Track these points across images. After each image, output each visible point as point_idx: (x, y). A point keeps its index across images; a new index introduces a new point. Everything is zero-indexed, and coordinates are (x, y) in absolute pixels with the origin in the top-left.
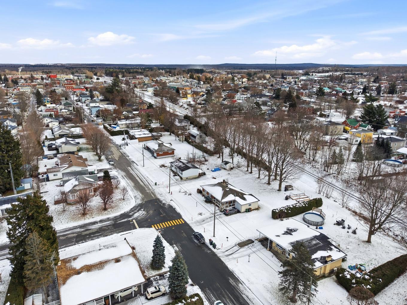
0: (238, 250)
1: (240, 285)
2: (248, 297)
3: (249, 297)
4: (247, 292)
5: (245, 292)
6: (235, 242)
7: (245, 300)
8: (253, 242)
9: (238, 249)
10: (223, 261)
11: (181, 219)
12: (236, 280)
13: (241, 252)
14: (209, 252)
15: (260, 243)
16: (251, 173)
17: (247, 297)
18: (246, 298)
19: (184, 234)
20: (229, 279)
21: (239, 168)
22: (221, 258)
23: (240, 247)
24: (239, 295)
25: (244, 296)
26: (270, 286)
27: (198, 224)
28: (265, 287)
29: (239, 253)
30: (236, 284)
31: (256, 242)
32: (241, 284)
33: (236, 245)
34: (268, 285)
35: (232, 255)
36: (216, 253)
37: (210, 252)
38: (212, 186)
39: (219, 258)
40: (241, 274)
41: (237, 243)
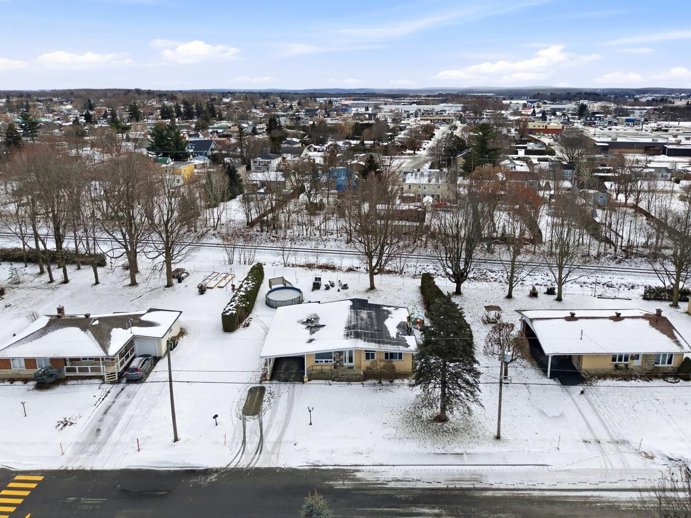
0: (261, 425)
1: (359, 475)
2: (399, 480)
3: (399, 477)
4: (384, 474)
5: (383, 477)
6: (234, 414)
7: (402, 489)
8: (263, 390)
9: (257, 422)
10: (267, 466)
11: (18, 478)
12: (341, 473)
13: (271, 420)
14: (213, 478)
15: (275, 382)
16: (66, 281)
17: (396, 481)
18: (399, 485)
19: (90, 501)
20: (331, 487)
21: (20, 286)
22: (257, 466)
23: (256, 416)
24: (386, 492)
25: (392, 485)
26: (394, 431)
27: (92, 448)
28: (389, 439)
29: (269, 426)
30: (353, 480)
31: (266, 385)
32: (357, 471)
33: (244, 420)
34: (387, 431)
35: (266, 440)
36: (232, 465)
37: (216, 475)
38: (35, 339)
39: (251, 470)
40: (334, 455)
41: (241, 413)
